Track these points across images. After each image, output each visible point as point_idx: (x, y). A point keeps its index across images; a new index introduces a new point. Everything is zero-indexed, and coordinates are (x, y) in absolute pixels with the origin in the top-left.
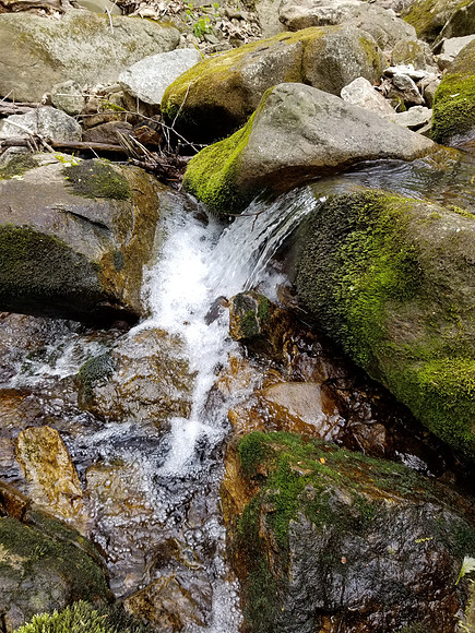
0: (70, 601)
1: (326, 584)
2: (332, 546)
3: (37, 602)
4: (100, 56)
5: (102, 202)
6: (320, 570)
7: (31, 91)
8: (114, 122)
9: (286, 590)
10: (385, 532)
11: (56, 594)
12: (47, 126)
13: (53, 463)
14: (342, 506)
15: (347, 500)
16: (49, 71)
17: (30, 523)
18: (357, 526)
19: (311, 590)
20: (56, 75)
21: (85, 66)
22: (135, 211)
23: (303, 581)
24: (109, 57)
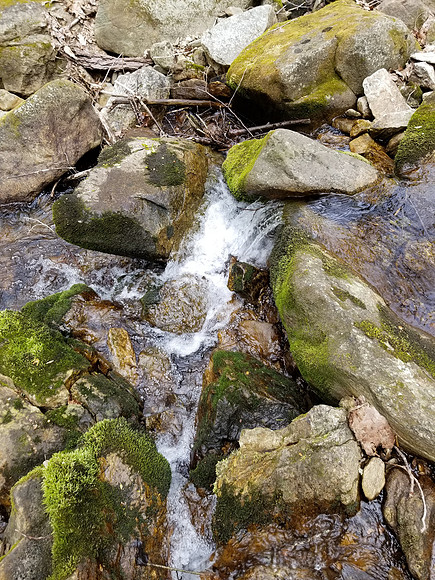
0: (121, 415)
1: (230, 429)
2: (236, 414)
3: (108, 413)
4: (192, 11)
5: (164, 188)
6: (228, 423)
7: (137, 48)
8: (193, 80)
9: (212, 428)
10: (263, 413)
11: (116, 411)
12: (144, 86)
13: (124, 347)
14: (244, 398)
15: (247, 396)
16: (150, 30)
17: (109, 378)
18: (250, 408)
19: (222, 430)
20: (156, 33)
21: (178, 22)
22: (187, 192)
23: (220, 426)
24: (198, 10)
